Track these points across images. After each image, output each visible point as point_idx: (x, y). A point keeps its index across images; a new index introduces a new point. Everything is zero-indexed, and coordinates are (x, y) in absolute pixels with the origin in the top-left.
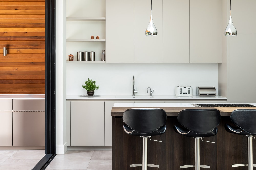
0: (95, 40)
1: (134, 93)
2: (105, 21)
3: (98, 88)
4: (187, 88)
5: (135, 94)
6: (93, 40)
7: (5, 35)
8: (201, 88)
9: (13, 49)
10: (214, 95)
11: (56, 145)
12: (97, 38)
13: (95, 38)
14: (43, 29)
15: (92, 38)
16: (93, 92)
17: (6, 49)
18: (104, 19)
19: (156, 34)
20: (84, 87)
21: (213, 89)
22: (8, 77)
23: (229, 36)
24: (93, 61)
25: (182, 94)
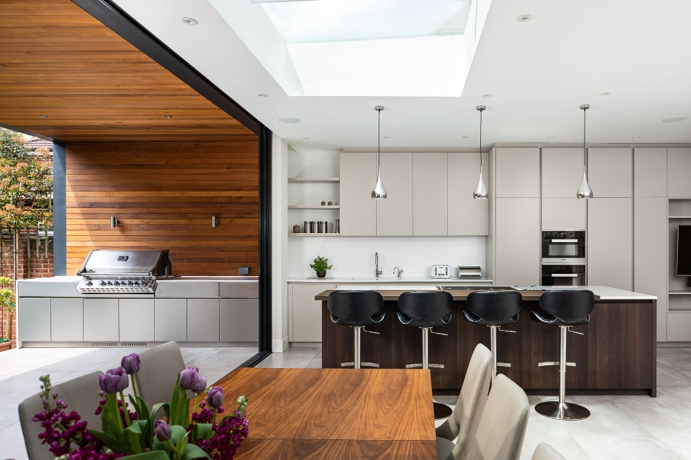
0: (327, 206)
1: (377, 274)
2: (338, 182)
3: (330, 268)
4: (444, 268)
5: (380, 275)
6: (323, 207)
7: (216, 200)
8: (462, 268)
9: (225, 218)
10: (478, 277)
11: (273, 341)
12: (330, 204)
13: (327, 203)
14: (257, 193)
15: (323, 203)
16: (325, 273)
17: (216, 218)
18: (337, 179)
19: (385, 197)
20: (312, 266)
21: (478, 269)
22: (219, 255)
23: (479, 199)
24: (324, 233)
25: (437, 276)
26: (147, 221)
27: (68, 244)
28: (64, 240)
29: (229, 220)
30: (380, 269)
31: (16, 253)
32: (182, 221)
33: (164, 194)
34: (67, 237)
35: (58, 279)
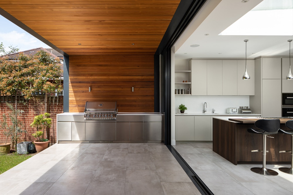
1: (204, 112)
3: (186, 109)
5: (205, 112)
8: (243, 109)
11: (171, 140)
13: (185, 82)
14: (153, 77)
18: (190, 71)
22: (134, 103)
23: (290, 79)
24: (184, 94)
25: (233, 112)
26: (103, 89)
27: (70, 99)
28: (68, 97)
29: (138, 89)
30: (205, 110)
31: (46, 103)
32: (118, 89)
33: (111, 77)
34: (69, 96)
35: (65, 114)
